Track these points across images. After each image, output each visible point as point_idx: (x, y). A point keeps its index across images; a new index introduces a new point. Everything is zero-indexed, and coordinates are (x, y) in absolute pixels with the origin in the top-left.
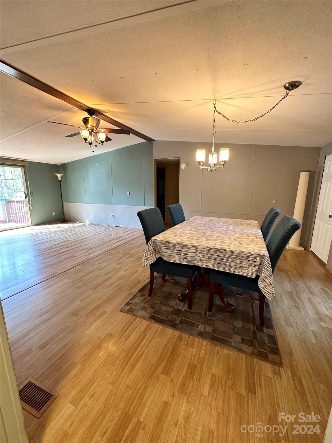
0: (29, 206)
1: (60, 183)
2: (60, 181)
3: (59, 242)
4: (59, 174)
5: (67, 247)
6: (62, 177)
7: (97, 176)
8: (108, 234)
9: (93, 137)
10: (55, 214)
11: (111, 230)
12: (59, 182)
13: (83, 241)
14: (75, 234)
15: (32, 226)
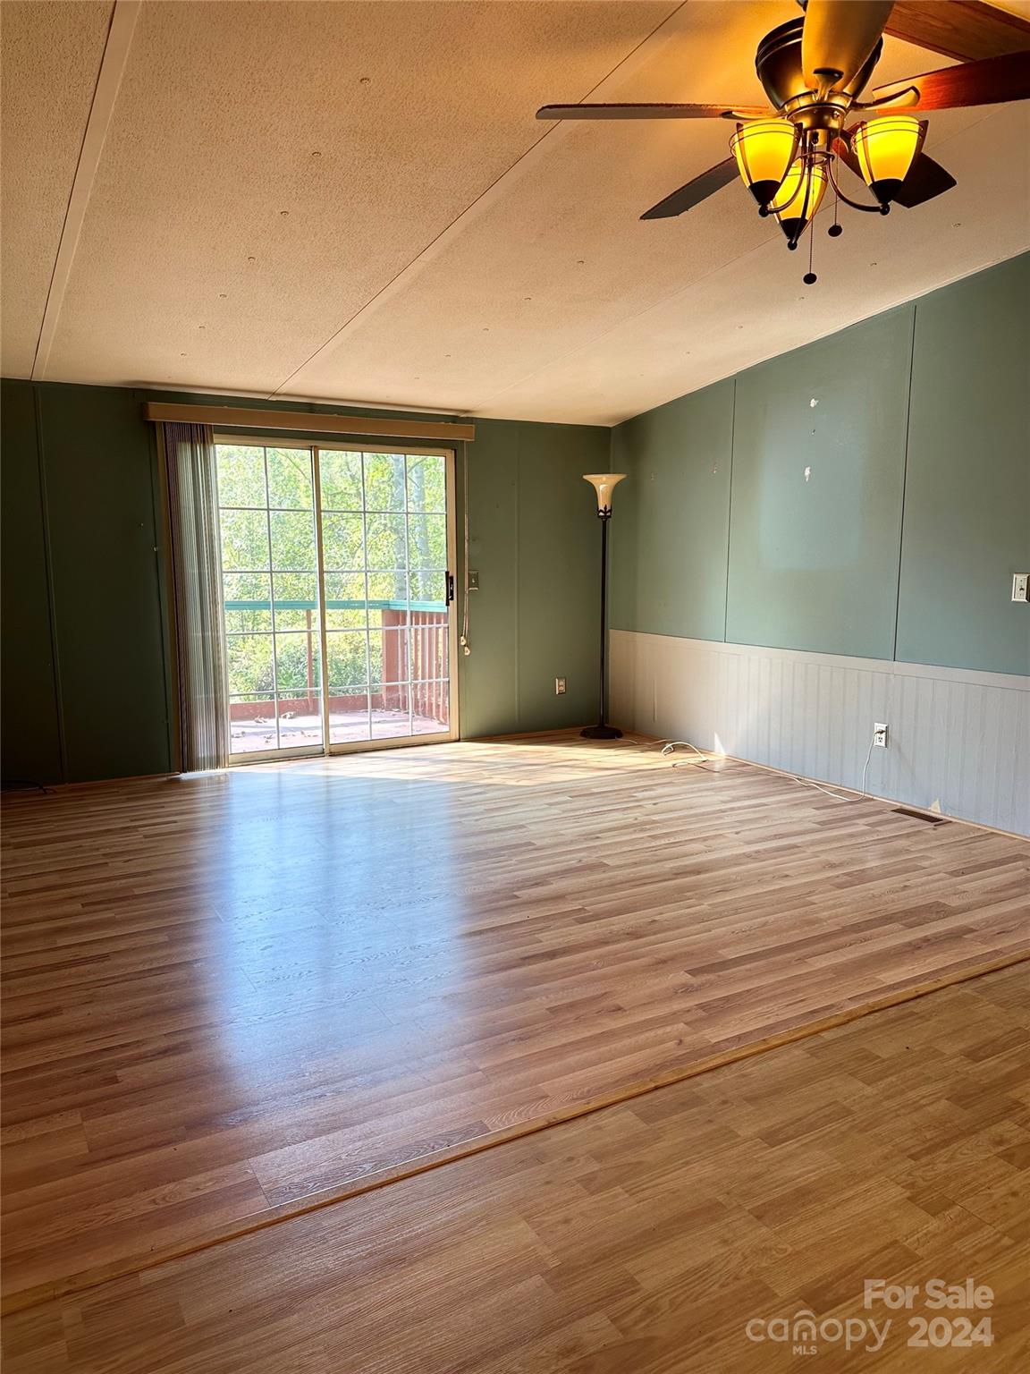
0: (459, 641)
1: (604, 524)
2: (605, 513)
3: (551, 868)
4: (604, 477)
5: (583, 918)
6: (616, 491)
7: (807, 472)
8: (841, 865)
9: (817, 171)
10: (562, 688)
11: (863, 834)
12: (600, 521)
13: (681, 890)
14: (639, 826)
15: (458, 741)
